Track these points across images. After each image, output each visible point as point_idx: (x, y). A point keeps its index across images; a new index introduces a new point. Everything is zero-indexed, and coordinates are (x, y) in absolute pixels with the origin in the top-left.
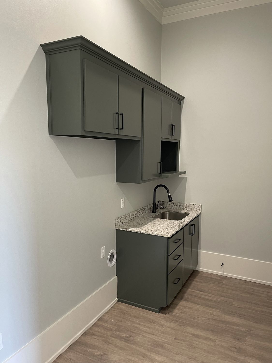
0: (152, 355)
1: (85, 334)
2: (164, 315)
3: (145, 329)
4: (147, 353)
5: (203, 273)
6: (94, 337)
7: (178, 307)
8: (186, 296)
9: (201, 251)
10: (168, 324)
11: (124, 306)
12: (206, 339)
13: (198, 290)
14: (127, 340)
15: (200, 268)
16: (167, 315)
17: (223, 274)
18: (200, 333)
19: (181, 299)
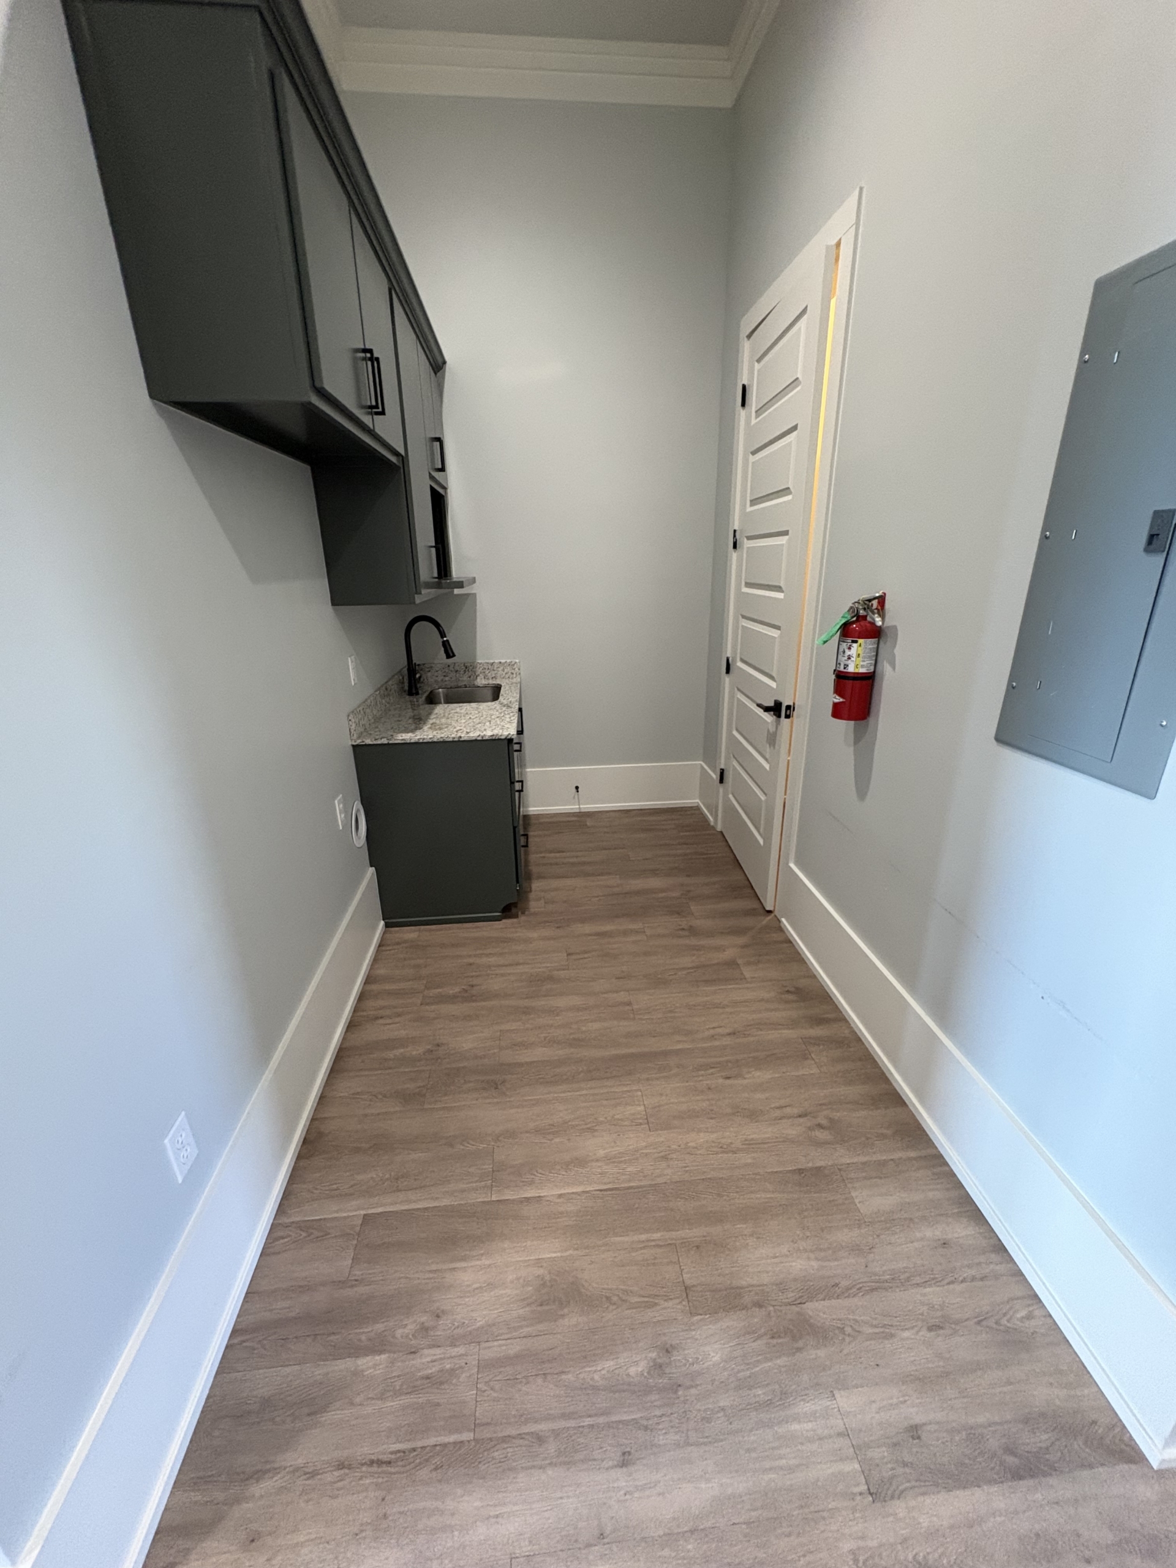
0: (541, 1003)
1: (351, 1026)
2: (515, 920)
3: (492, 960)
4: (527, 1003)
5: (538, 816)
6: (381, 1021)
7: (532, 896)
8: (534, 869)
9: (528, 770)
10: (534, 935)
11: (410, 934)
12: (625, 933)
13: (551, 852)
14: (467, 996)
15: (529, 807)
16: (522, 918)
17: (580, 808)
18: (608, 927)
19: (529, 877)
